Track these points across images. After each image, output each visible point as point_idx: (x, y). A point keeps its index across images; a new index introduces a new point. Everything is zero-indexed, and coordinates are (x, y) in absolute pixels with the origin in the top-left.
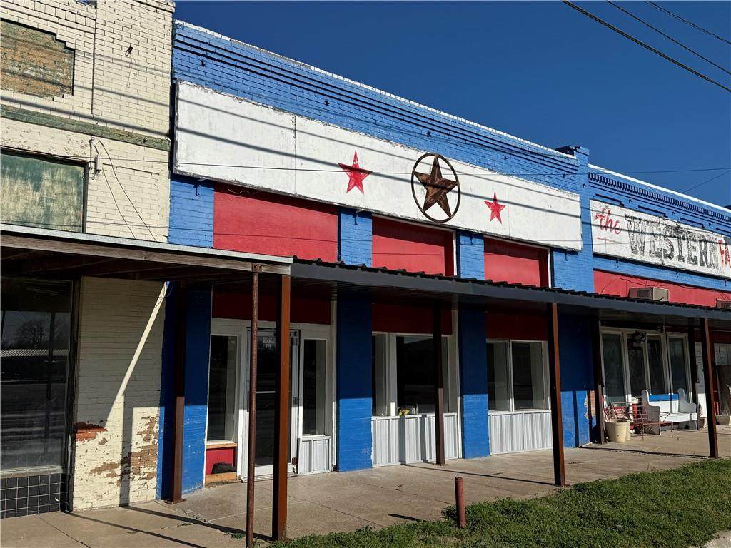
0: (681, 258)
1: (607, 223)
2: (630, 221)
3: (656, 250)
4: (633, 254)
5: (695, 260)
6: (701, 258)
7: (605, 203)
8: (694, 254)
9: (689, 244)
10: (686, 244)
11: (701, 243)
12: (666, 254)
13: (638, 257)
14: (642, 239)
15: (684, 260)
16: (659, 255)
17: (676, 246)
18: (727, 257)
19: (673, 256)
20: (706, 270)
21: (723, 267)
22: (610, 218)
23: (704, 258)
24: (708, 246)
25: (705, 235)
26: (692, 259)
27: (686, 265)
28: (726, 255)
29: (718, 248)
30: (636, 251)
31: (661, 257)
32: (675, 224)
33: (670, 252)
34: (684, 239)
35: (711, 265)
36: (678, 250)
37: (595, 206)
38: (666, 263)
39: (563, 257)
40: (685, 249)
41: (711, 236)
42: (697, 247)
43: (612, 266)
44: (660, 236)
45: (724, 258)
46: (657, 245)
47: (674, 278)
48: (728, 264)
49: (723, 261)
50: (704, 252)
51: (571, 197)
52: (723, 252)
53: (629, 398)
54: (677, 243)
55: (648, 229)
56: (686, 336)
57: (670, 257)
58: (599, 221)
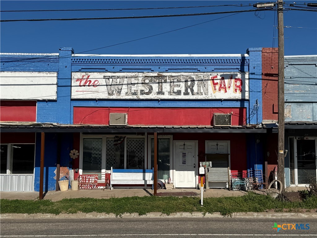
0: (160, 92)
1: (86, 83)
2: (109, 79)
3: (133, 91)
4: (109, 96)
5: (179, 93)
6: (186, 90)
7: (85, 72)
8: (176, 89)
9: (172, 84)
10: (168, 85)
11: (186, 81)
12: (142, 92)
13: (114, 97)
14: (120, 87)
15: (163, 94)
16: (135, 94)
17: (155, 87)
18: (223, 86)
19: (151, 93)
20: (190, 97)
21: (214, 93)
22: (89, 80)
23: (189, 90)
24: (196, 82)
25: (193, 75)
26: (174, 92)
27: (166, 96)
28: (221, 85)
29: (210, 83)
30: (112, 94)
31: (137, 94)
32: (156, 75)
33: (147, 91)
34: (165, 82)
35: (197, 93)
36: (158, 88)
37: (76, 75)
38: (142, 97)
39: (45, 103)
40: (166, 87)
41: (201, 75)
42: (183, 85)
43: (92, 104)
44: (137, 83)
45: (217, 87)
46: (134, 88)
47: (156, 104)
48: (223, 91)
49: (215, 89)
50: (189, 87)
51: (49, 75)
52: (217, 84)
53: (103, 171)
54: (157, 85)
55: (126, 81)
56: (171, 137)
57: (147, 94)
58: (78, 83)
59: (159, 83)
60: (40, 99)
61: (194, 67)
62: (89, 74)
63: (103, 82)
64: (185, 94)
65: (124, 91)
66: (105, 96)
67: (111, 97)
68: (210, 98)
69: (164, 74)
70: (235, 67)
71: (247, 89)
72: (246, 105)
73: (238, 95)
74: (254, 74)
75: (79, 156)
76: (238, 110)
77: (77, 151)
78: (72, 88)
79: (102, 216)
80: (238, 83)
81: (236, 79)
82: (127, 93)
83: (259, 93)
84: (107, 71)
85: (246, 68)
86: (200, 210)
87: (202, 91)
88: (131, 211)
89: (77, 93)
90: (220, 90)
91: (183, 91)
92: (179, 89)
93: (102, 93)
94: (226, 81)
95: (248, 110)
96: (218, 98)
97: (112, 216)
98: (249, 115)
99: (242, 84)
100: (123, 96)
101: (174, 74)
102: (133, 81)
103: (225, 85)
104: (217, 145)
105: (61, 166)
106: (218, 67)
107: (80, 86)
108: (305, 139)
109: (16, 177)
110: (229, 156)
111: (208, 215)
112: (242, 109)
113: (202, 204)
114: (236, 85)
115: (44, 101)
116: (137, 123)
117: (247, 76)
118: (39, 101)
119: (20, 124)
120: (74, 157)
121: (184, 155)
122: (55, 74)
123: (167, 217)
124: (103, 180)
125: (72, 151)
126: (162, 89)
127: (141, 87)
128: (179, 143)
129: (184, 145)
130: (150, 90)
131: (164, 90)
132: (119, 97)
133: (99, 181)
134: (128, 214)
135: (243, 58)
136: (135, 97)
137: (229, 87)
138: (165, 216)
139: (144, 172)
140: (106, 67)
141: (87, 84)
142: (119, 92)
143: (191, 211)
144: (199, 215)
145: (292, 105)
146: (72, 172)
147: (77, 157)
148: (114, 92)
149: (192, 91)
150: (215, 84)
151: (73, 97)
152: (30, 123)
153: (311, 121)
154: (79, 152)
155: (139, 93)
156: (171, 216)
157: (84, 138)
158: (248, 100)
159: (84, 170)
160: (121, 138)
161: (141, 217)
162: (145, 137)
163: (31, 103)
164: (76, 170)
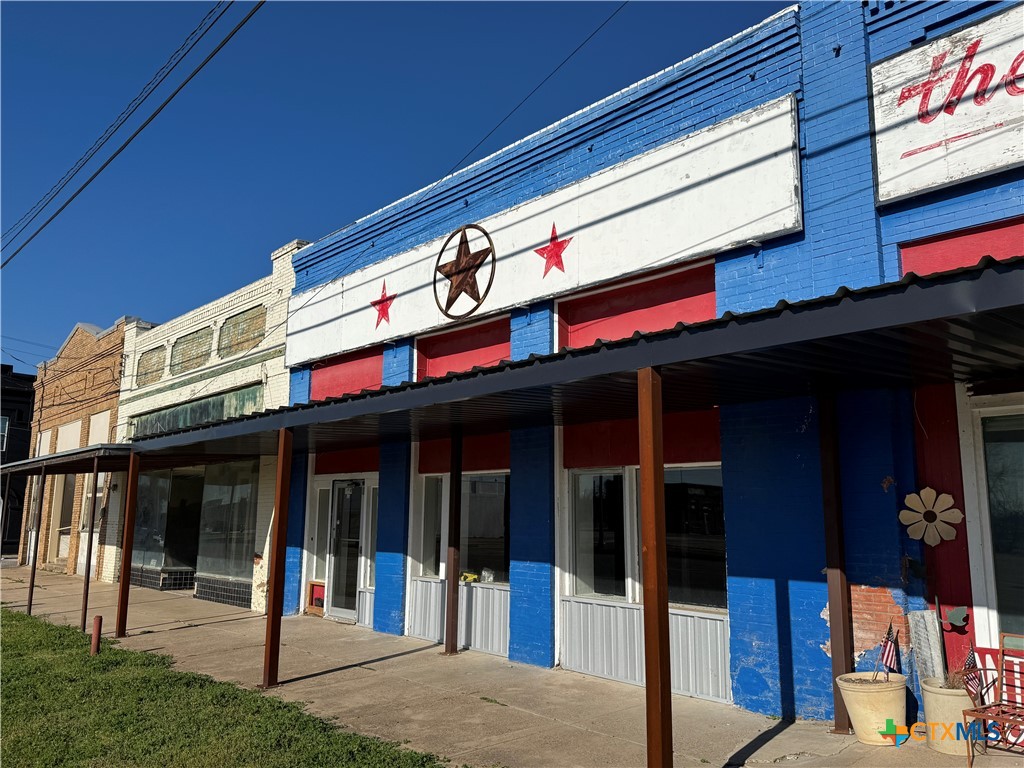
7: (949, 34)
22: (976, 63)
37: (899, 71)
39: (749, 263)
51: (755, 119)
58: (913, 106)
60: (723, 243)
62: (974, 32)
89: (911, 161)
118: (723, 256)
120: (932, 535)
122: (785, 105)
146: (927, 622)
147: (950, 534)
157: (984, 420)
164: (955, 614)
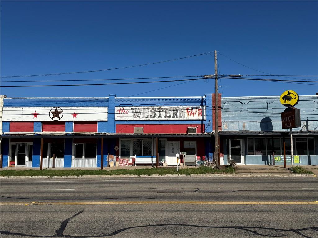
2: (134, 110)
5: (170, 116)
7: (122, 106)
9: (166, 112)
10: (164, 112)
11: (173, 111)
12: (151, 117)
13: (137, 119)
14: (139, 114)
15: (162, 117)
16: (147, 117)
17: (158, 114)
18: (192, 113)
19: (155, 117)
20: (176, 119)
21: (188, 116)
22: (124, 110)
23: (175, 115)
24: (179, 111)
25: (177, 108)
26: (167, 116)
27: (163, 118)
28: (191, 113)
29: (186, 111)
30: (136, 117)
31: (148, 118)
32: (158, 107)
33: (154, 116)
34: (163, 111)
35: (179, 117)
36: (159, 115)
37: (117, 108)
38: (151, 119)
39: (102, 123)
40: (163, 114)
41: (181, 108)
42: (172, 112)
43: (125, 123)
44: (149, 112)
45: (190, 113)
46: (147, 114)
47: (158, 123)
48: (192, 115)
49: (188, 115)
50: (175, 114)
51: (104, 108)
52: (189, 112)
53: (131, 157)
54: (159, 112)
55: (142, 111)
56: (166, 139)
57: (153, 117)
58: (118, 112)
59: (159, 111)
60: (99, 120)
61: (178, 103)
62: (124, 107)
63: (131, 111)
64: (173, 117)
65: (141, 116)
66: (132, 118)
67: (135, 119)
68: (186, 119)
69: (162, 107)
70: (199, 103)
71: (205, 114)
72: (204, 122)
73: (200, 118)
74: (208, 106)
75: (119, 149)
76: (200, 125)
77: (118, 147)
78: (115, 114)
79: (132, 176)
80: (200, 111)
81: (199, 109)
82: (143, 117)
83: (211, 116)
84: (133, 106)
85: (204, 104)
86: (176, 173)
87: (182, 115)
88: (144, 174)
89: (118, 117)
90: (191, 115)
91: (172, 115)
92: (170, 114)
93: (130, 117)
94: (194, 110)
95: (205, 125)
96: (190, 119)
97: (136, 176)
98: (206, 128)
99: (202, 112)
100: (141, 118)
101: (167, 107)
102: (146, 111)
103: (193, 113)
104: (190, 143)
105: (110, 154)
106: (190, 103)
107: (119, 113)
108: (235, 140)
109: (87, 160)
110: (196, 149)
111: (180, 176)
112: (202, 124)
113: (178, 171)
114: (199, 112)
115: (101, 121)
116: (148, 132)
117: (204, 108)
118: (99, 121)
119: (89, 133)
120: (116, 150)
121: (173, 148)
122: (107, 108)
123: (161, 176)
124: (131, 162)
125: (115, 147)
126: (161, 115)
127: (150, 114)
128: (170, 142)
129: (173, 143)
130: (155, 115)
131: (162, 115)
132: (139, 119)
133: (129, 162)
134: (143, 175)
135: (203, 99)
136: (147, 119)
137: (196, 114)
138: (160, 176)
139: (152, 157)
140: (133, 104)
141: (123, 113)
142: (139, 117)
143: (172, 174)
144: (176, 175)
145: (228, 122)
146: (115, 157)
148: (137, 116)
149: (177, 115)
150: (188, 112)
151: (116, 119)
152: (94, 133)
153: (238, 130)
154: (119, 147)
155: (149, 117)
156: (163, 176)
157: (121, 140)
158: (205, 120)
159: (122, 156)
160: (140, 140)
161: (149, 176)
162: (153, 139)
163: (95, 122)
164: (118, 156)
